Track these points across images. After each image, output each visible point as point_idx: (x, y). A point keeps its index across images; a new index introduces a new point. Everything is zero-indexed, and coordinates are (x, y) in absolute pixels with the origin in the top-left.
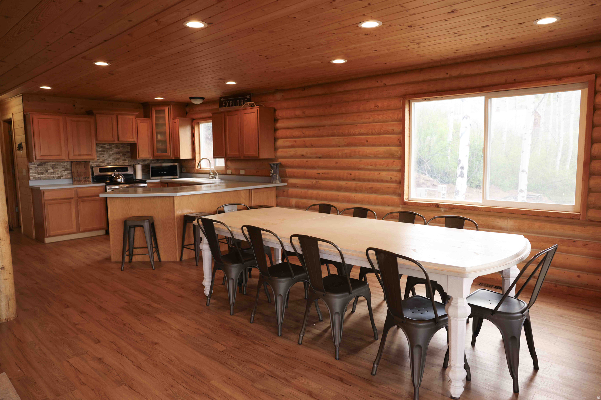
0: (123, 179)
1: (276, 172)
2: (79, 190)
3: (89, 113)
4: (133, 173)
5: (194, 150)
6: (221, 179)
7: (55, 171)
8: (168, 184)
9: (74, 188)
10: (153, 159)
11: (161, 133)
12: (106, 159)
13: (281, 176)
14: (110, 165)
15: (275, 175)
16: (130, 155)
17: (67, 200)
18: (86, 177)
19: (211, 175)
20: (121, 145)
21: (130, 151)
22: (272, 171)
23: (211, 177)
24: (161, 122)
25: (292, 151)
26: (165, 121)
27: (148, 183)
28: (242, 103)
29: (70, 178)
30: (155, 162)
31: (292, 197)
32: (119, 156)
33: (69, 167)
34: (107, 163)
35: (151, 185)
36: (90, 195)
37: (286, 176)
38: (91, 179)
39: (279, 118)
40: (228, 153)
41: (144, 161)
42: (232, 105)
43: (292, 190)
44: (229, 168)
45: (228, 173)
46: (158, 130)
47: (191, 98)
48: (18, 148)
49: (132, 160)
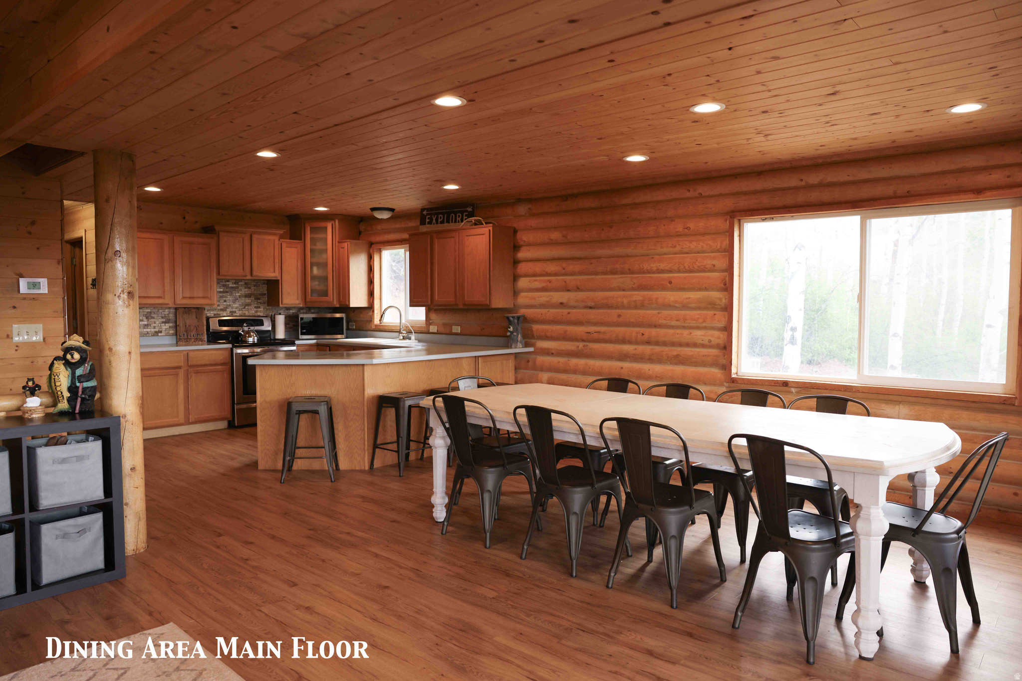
0: (256, 338)
1: (517, 330)
2: (191, 354)
3: (208, 230)
4: (270, 328)
5: (371, 294)
6: (420, 341)
7: (151, 323)
8: (330, 347)
9: (184, 350)
10: (304, 306)
11: (318, 265)
12: (230, 305)
13: (524, 337)
14: (235, 314)
15: (515, 334)
16: (266, 299)
17: (173, 370)
18: (198, 334)
19: (402, 333)
20: (253, 283)
21: (266, 292)
22: (511, 328)
23: (402, 338)
24: (319, 246)
25: (543, 297)
26: (326, 244)
27: (298, 345)
28: (460, 219)
29: (173, 335)
30: (305, 311)
31: (542, 371)
32: (250, 301)
33: (171, 316)
34: (231, 312)
35: (302, 348)
36: (207, 363)
37: (533, 337)
38: (205, 337)
39: (522, 243)
40: (436, 299)
41: (288, 309)
42: (442, 222)
43: (541, 359)
44: (433, 322)
45: (431, 331)
46: (315, 260)
47: (373, 209)
48: (91, 284)
49: (270, 307)
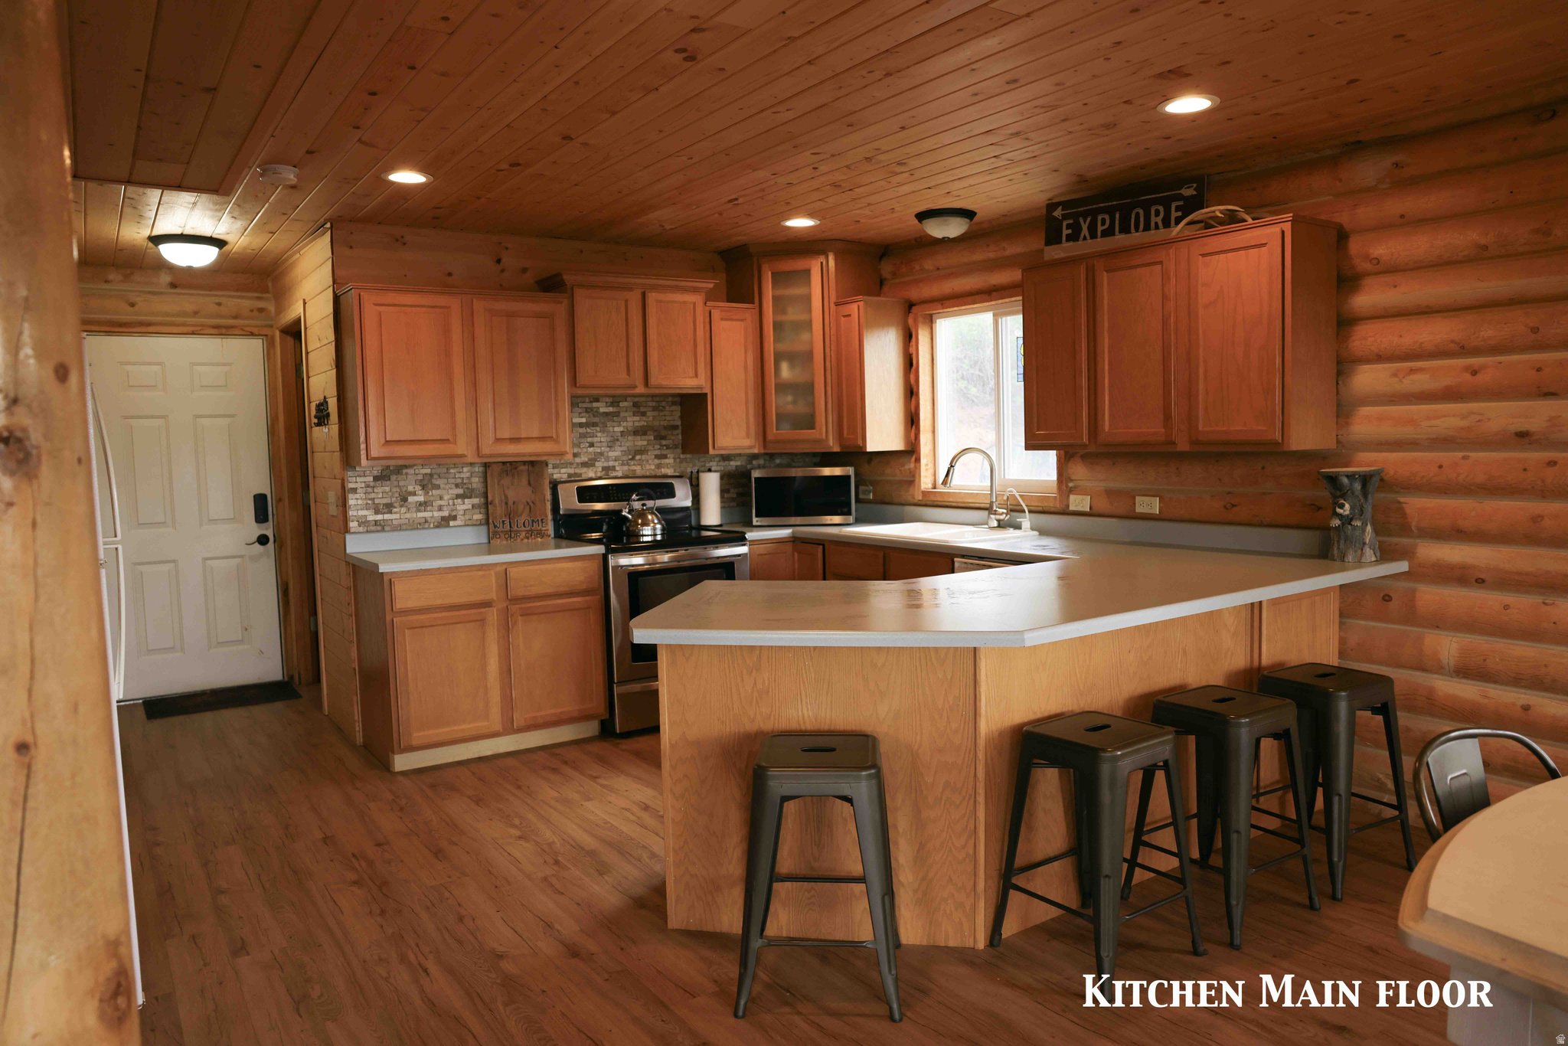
0: (659, 526)
1: (1362, 512)
2: (513, 572)
3: (550, 285)
4: (688, 503)
5: (912, 420)
6: (1043, 532)
7: (432, 499)
8: (823, 545)
9: (495, 565)
10: (762, 451)
11: (792, 357)
12: (601, 454)
13: (1380, 531)
14: (614, 474)
15: (1358, 523)
16: (680, 437)
17: (473, 611)
18: (533, 521)
19: (995, 512)
20: (650, 404)
21: (679, 423)
22: (1347, 506)
23: (995, 524)
24: (793, 314)
26: (810, 310)
27: (753, 542)
28: (1159, 219)
29: (480, 524)
30: (761, 462)
31: (1436, 628)
32: (645, 443)
33: (476, 482)
34: (604, 469)
35: (761, 549)
36: (550, 590)
37: (1405, 529)
38: (550, 528)
40: (1107, 428)
41: (726, 458)
42: (1109, 233)
44: (1076, 487)
45: (1072, 508)
46: (783, 347)
47: (922, 216)
48: (315, 417)
49: (688, 456)
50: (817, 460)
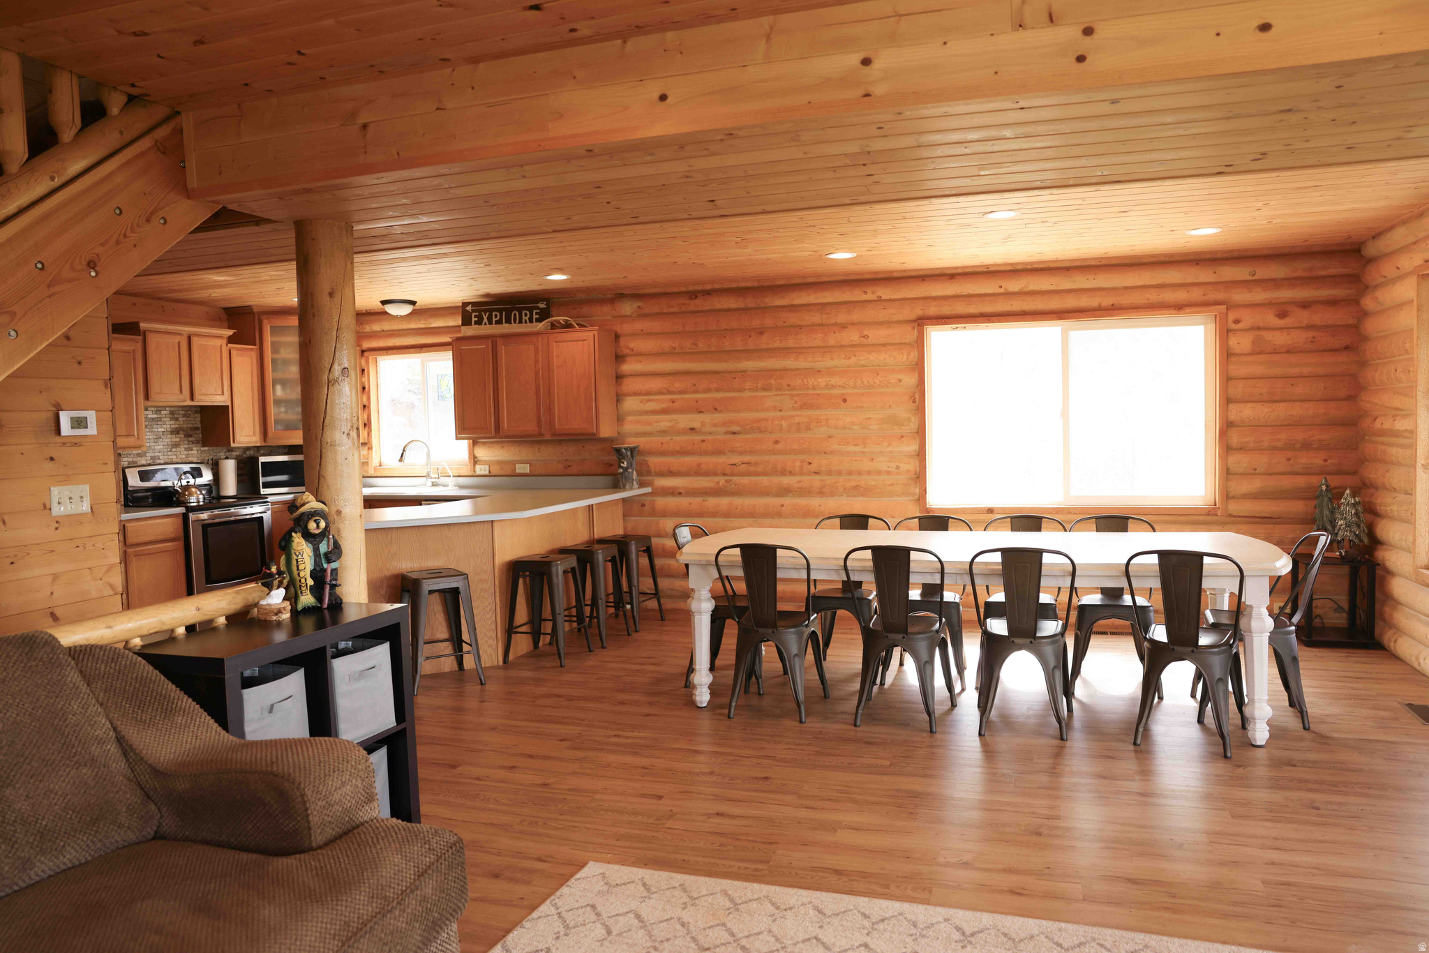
0: (201, 497)
1: (631, 465)
2: (129, 527)
3: (127, 329)
10: (265, 444)
11: (284, 382)
12: (151, 447)
13: (639, 474)
14: (158, 461)
15: (630, 471)
16: (200, 435)
19: (431, 478)
20: (181, 412)
21: (199, 425)
22: (625, 463)
23: (433, 484)
24: (285, 354)
25: (664, 422)
27: (273, 503)
28: (527, 318)
31: (664, 516)
32: (178, 440)
34: (152, 458)
36: (152, 538)
37: (649, 473)
39: (626, 351)
40: (507, 428)
42: (499, 322)
43: (661, 502)
44: (479, 461)
45: (479, 473)
46: (280, 375)
47: (384, 302)
49: (206, 448)
50: (286, 450)
